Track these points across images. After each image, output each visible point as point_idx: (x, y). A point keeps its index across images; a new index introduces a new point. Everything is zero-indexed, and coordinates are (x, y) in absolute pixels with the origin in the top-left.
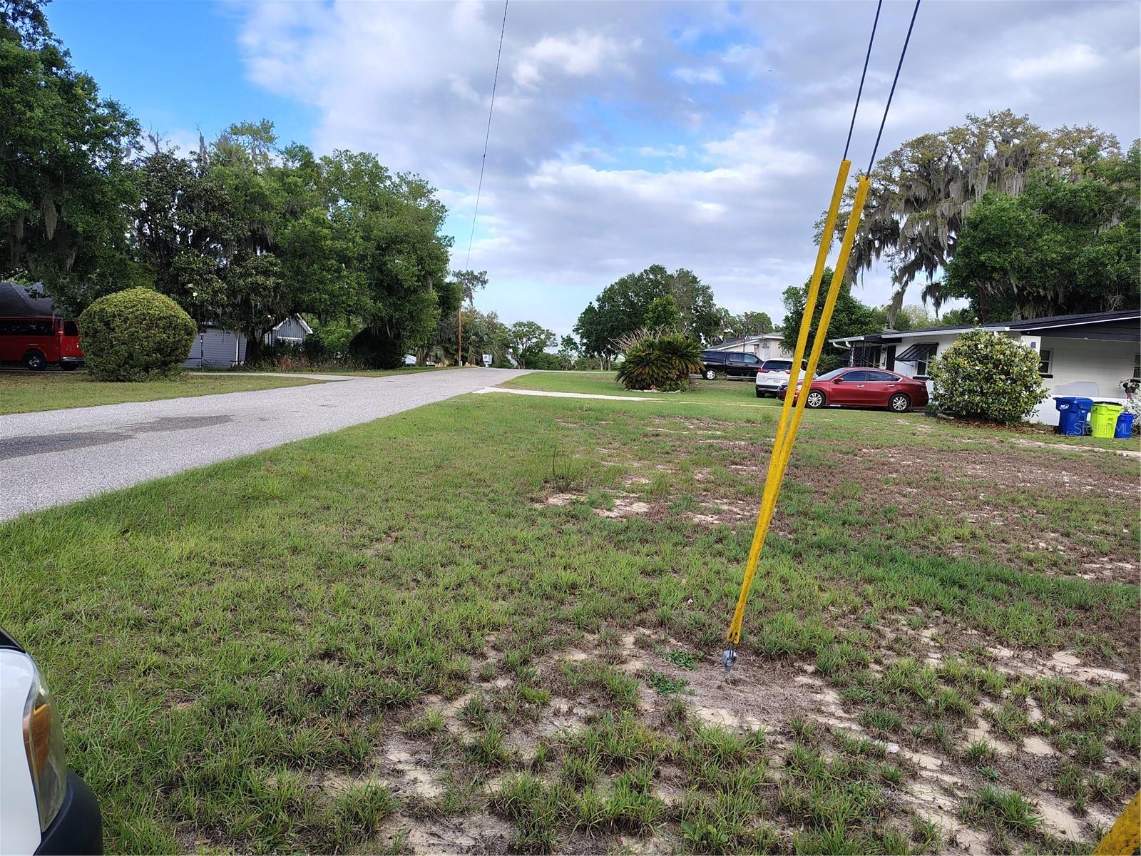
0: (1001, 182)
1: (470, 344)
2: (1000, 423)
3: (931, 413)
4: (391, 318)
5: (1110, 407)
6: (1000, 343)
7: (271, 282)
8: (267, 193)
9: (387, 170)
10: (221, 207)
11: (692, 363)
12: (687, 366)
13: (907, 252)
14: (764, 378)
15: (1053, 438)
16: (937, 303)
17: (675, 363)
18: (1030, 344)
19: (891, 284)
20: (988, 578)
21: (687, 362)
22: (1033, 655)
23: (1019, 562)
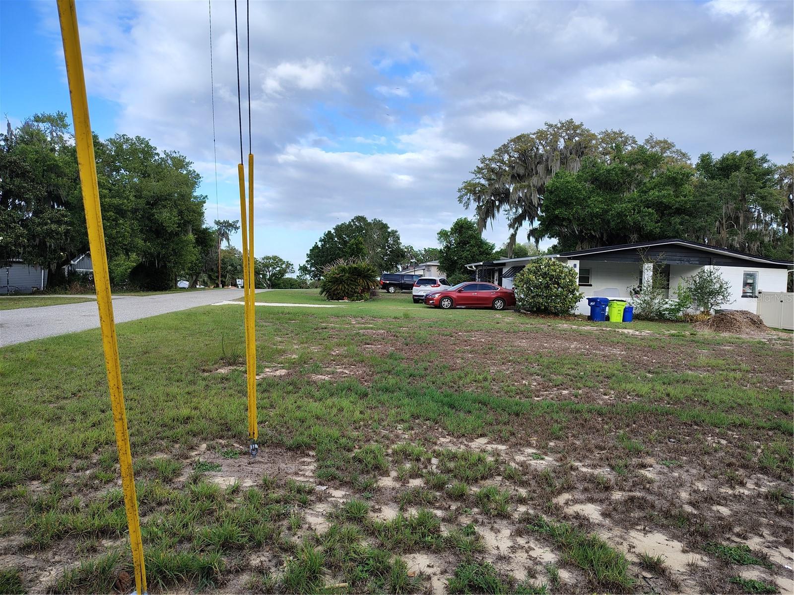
0: (568, 164)
1: (227, 272)
2: (556, 315)
3: (518, 310)
4: (159, 253)
5: (619, 303)
6: (554, 264)
7: (62, 228)
8: (61, 164)
9: (156, 149)
10: (24, 175)
11: (371, 282)
12: (368, 284)
13: (517, 208)
14: (417, 290)
15: (585, 323)
16: (537, 242)
17: (360, 281)
18: (573, 266)
19: (508, 229)
20: (474, 401)
21: (368, 281)
22: (464, 440)
23: (502, 393)
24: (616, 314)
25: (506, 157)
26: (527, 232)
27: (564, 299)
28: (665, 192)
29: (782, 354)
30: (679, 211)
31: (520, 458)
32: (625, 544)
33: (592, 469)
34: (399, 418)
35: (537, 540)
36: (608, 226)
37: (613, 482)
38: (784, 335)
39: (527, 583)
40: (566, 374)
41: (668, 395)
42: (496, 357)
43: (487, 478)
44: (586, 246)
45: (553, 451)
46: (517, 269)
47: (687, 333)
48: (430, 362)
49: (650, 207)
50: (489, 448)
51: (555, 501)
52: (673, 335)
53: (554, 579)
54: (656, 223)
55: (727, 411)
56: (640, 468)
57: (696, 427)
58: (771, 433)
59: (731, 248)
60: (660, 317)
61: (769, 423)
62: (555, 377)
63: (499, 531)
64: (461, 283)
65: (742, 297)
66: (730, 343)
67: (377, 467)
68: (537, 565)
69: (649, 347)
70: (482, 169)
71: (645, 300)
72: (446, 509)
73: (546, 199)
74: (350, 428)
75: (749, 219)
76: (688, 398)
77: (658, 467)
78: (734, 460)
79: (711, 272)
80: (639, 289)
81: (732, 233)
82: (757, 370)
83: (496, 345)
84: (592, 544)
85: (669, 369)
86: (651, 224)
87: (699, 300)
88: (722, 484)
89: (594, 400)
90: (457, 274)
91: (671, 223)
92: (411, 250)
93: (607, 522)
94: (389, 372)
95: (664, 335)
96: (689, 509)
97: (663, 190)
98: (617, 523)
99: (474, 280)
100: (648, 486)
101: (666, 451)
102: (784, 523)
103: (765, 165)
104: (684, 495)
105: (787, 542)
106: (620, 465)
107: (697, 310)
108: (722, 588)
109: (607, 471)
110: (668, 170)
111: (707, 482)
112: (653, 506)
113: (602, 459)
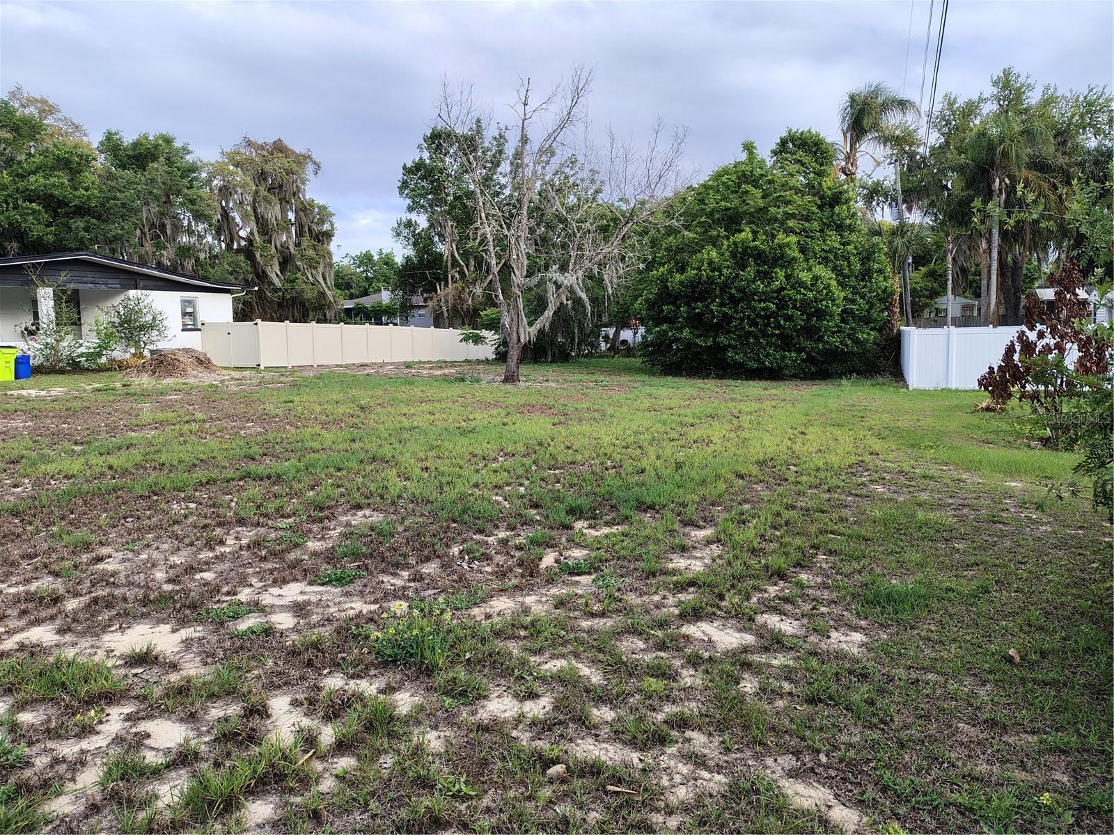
28: (56, 179)
29: (239, 396)
30: (81, 211)
32: (100, 652)
33: (25, 585)
37: (62, 591)
38: (237, 374)
41: (110, 467)
47: (118, 385)
49: (34, 202)
52: (99, 390)
53: (14, 727)
54: (47, 226)
55: (189, 471)
56: (96, 563)
57: (155, 498)
58: (241, 483)
59: (160, 266)
60: (74, 367)
61: (238, 473)
65: (182, 330)
66: (175, 390)
69: (67, 410)
71: (47, 343)
75: (177, 228)
76: (138, 466)
77: (120, 555)
78: (208, 521)
79: (138, 299)
80: (34, 328)
81: (159, 246)
82: (214, 417)
84: (58, 665)
85: (104, 435)
86: (38, 229)
87: (128, 339)
88: (201, 550)
91: (70, 228)
93: (68, 638)
95: (85, 391)
96: (168, 587)
97: (51, 175)
98: (82, 634)
100: (112, 580)
101: (125, 534)
102: (269, 566)
103: (189, 158)
104: (160, 575)
105: (275, 581)
106: (67, 567)
107: (126, 352)
108: (221, 647)
109: (49, 582)
110: (55, 146)
111: (183, 553)
112: (125, 599)
113: (37, 569)
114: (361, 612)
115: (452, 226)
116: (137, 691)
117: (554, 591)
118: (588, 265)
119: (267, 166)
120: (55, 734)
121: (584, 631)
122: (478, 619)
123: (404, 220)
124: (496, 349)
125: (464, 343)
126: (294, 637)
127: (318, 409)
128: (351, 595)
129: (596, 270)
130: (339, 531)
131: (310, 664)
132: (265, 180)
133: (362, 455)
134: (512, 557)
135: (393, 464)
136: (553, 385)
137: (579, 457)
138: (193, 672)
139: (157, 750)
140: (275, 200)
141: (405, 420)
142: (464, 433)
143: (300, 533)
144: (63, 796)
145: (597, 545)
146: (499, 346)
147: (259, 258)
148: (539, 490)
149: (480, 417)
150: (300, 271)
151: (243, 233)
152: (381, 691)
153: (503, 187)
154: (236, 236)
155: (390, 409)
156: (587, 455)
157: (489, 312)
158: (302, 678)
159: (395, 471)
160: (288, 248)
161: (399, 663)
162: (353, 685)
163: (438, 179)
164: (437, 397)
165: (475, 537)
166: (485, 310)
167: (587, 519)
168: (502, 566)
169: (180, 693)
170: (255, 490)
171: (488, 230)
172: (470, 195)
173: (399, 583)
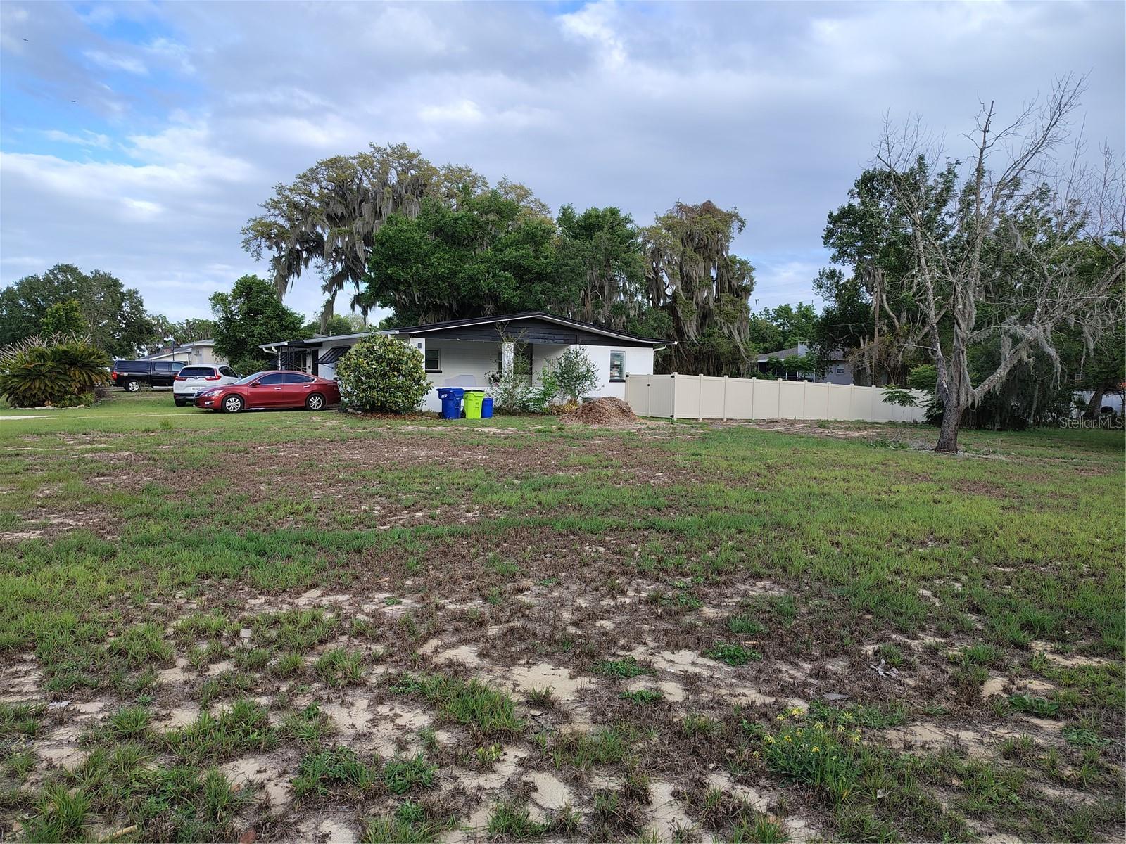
0: (403, 206)
2: (397, 413)
3: (343, 410)
5: (476, 394)
6: (392, 344)
11: (97, 374)
12: (90, 378)
13: (334, 264)
14: (181, 386)
15: (436, 422)
16: (365, 313)
17: (75, 374)
18: (416, 346)
19: (322, 293)
20: (295, 542)
21: (90, 373)
22: (286, 597)
23: (334, 525)
24: (473, 407)
25: (315, 189)
26: (351, 298)
27: (407, 391)
28: (524, 251)
29: (652, 445)
30: (540, 277)
31: (368, 607)
32: (509, 684)
33: (461, 604)
34: (177, 581)
35: (403, 703)
36: (458, 293)
37: (487, 616)
38: (652, 424)
39: (397, 759)
40: (418, 491)
41: (540, 503)
42: (319, 477)
43: (326, 642)
44: (431, 319)
45: (412, 590)
46: (339, 351)
47: (555, 427)
48: (218, 493)
49: (507, 270)
50: (325, 601)
51: (420, 651)
52: (539, 431)
53: (431, 745)
54: (516, 290)
55: (602, 515)
56: (517, 594)
57: (572, 537)
58: (646, 533)
59: (597, 324)
60: (524, 410)
61: (644, 522)
62: (404, 497)
63: (352, 705)
64: (255, 372)
65: (610, 381)
66: (599, 436)
67: (152, 658)
68: (408, 733)
69: (515, 447)
70: (278, 202)
71: (506, 389)
72: (274, 693)
73: (376, 252)
74: (94, 607)
75: (614, 289)
76: (561, 505)
77: (536, 589)
78: (613, 568)
79: (577, 353)
80: (498, 376)
81: (598, 306)
82: (629, 464)
83: (317, 460)
84: (472, 691)
85: (539, 472)
86: (508, 293)
87: (566, 387)
88: (604, 596)
89: (456, 519)
90: (248, 360)
91: (531, 292)
92: (163, 323)
93: (486, 663)
94: (149, 515)
95: (529, 431)
96: (572, 630)
97: (521, 248)
98: (496, 662)
99: (276, 368)
100: (527, 612)
101: (543, 569)
102: (664, 626)
103: (629, 226)
104: (566, 616)
105: (668, 644)
106: (494, 593)
107: (563, 399)
108: (611, 707)
109: (479, 604)
110: (526, 223)
111: (589, 597)
112: (535, 635)
113: (472, 590)
114: (754, 702)
115: (883, 275)
116: (531, 736)
117: (1001, 731)
118: (1060, 314)
119: (695, 228)
120: (461, 761)
121: (1049, 803)
122: (896, 746)
123: (827, 271)
124: (928, 411)
125: (889, 403)
126: (682, 714)
127: (724, 464)
128: (744, 679)
129: (1072, 321)
130: (736, 600)
131: (695, 752)
132: (693, 240)
133: (766, 519)
134: (943, 672)
135: (799, 533)
136: (1002, 458)
137: (1039, 555)
138: (582, 728)
139: (541, 808)
140: (700, 258)
141: (815, 485)
142: (885, 507)
143: (696, 595)
144: (458, 831)
145: (1065, 679)
146: (931, 408)
147: (680, 315)
148: (981, 592)
149: (903, 490)
150: (717, 325)
151: (668, 292)
152: (770, 809)
153: (948, 228)
154: (663, 294)
155: (798, 471)
156: (1051, 555)
157: (923, 369)
158: (687, 766)
159: (800, 542)
160: (708, 304)
161: (794, 780)
162: (739, 791)
163: (871, 225)
164: (853, 461)
165: (894, 636)
166: (917, 366)
167: (1051, 640)
168: (929, 681)
169: (568, 749)
170: (657, 543)
171: (928, 277)
172: (907, 239)
173: (799, 675)
